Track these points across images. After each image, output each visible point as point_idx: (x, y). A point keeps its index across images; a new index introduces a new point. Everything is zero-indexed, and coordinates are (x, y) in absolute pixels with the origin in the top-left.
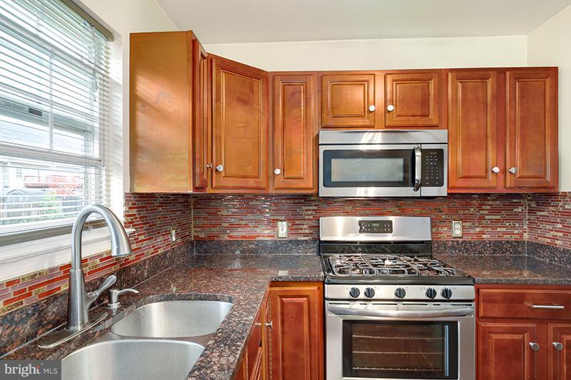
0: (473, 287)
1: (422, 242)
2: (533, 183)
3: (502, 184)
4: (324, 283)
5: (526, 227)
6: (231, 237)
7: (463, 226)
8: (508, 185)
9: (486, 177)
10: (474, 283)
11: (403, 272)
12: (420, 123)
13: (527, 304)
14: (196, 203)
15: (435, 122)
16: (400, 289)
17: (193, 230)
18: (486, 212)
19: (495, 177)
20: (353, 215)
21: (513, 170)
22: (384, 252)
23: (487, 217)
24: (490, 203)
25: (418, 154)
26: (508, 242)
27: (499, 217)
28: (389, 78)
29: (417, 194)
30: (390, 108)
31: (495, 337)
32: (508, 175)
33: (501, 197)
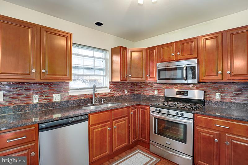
6: (143, 94)
14: (136, 84)
17: (135, 91)
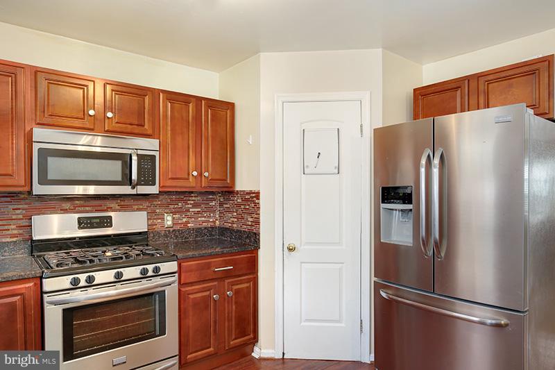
0: (176, 262)
1: (140, 233)
2: (219, 184)
3: (199, 185)
4: (41, 278)
5: (217, 216)
7: (173, 218)
8: (203, 185)
9: (188, 179)
10: (177, 259)
11: (122, 258)
12: (136, 131)
13: (212, 269)
15: (150, 132)
16: (118, 272)
18: (190, 206)
19: (194, 179)
20: (71, 213)
21: (206, 174)
22: (104, 245)
23: (191, 210)
24: (193, 198)
25: (135, 158)
26: (205, 228)
27: (199, 210)
28: (109, 88)
29: (134, 192)
30: (110, 115)
31: (191, 296)
32: (203, 177)
33: (201, 194)
